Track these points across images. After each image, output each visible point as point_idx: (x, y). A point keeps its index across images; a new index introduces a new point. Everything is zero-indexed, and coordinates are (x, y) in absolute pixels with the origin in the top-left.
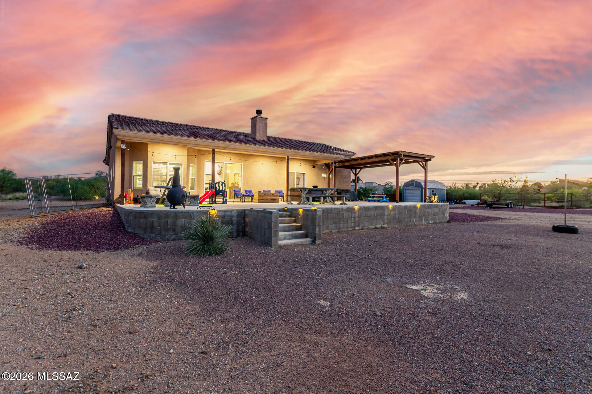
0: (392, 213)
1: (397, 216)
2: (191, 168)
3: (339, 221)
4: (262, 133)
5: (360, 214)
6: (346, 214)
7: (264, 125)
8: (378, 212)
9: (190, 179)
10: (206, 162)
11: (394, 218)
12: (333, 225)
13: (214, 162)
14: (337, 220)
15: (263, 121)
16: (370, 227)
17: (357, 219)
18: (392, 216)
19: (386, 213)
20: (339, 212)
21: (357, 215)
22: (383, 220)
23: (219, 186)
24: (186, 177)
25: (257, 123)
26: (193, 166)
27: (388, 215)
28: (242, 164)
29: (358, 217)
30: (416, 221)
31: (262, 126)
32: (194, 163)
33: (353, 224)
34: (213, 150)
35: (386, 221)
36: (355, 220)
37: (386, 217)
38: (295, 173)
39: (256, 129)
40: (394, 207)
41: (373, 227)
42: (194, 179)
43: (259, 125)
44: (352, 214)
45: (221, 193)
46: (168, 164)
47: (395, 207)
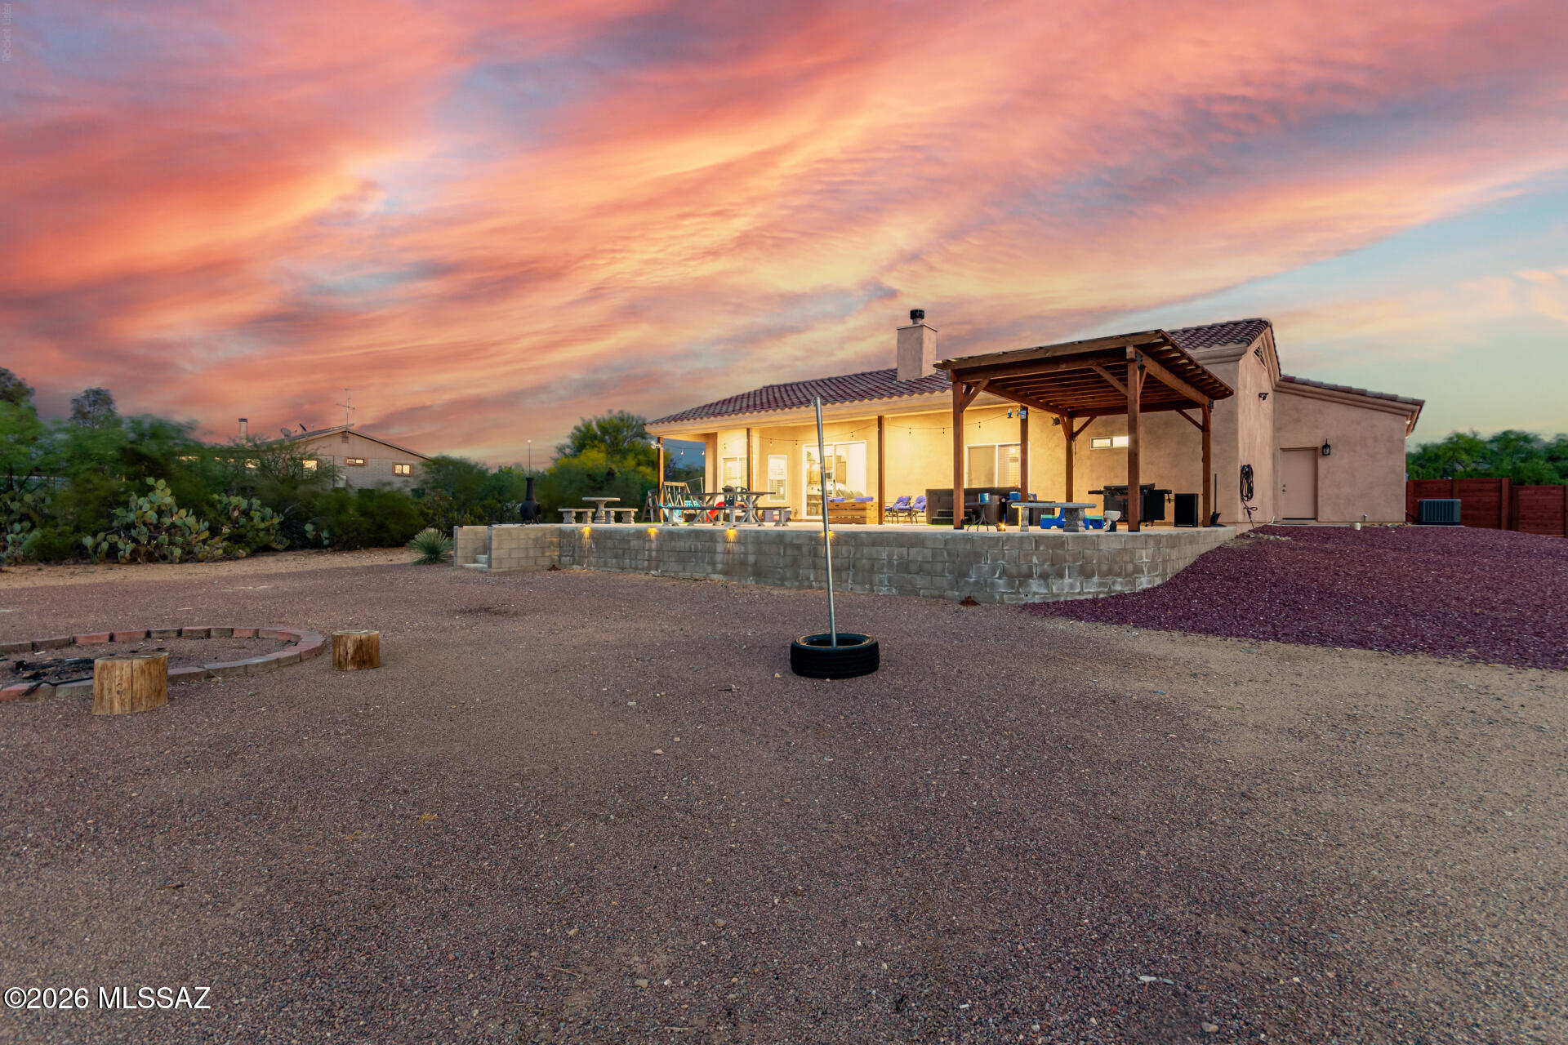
0: (737, 548)
1: (751, 559)
3: (624, 555)
5: (661, 545)
6: (634, 543)
8: (698, 544)
11: (743, 563)
12: (614, 561)
14: (621, 552)
16: (681, 574)
17: (654, 554)
18: (736, 556)
19: (720, 548)
20: (625, 537)
21: (654, 546)
22: (713, 564)
27: (724, 553)
29: (657, 551)
30: (816, 580)
33: (646, 562)
35: (719, 567)
36: (650, 555)
37: (719, 558)
40: (743, 535)
41: (687, 574)
44: (644, 543)
47: (746, 536)
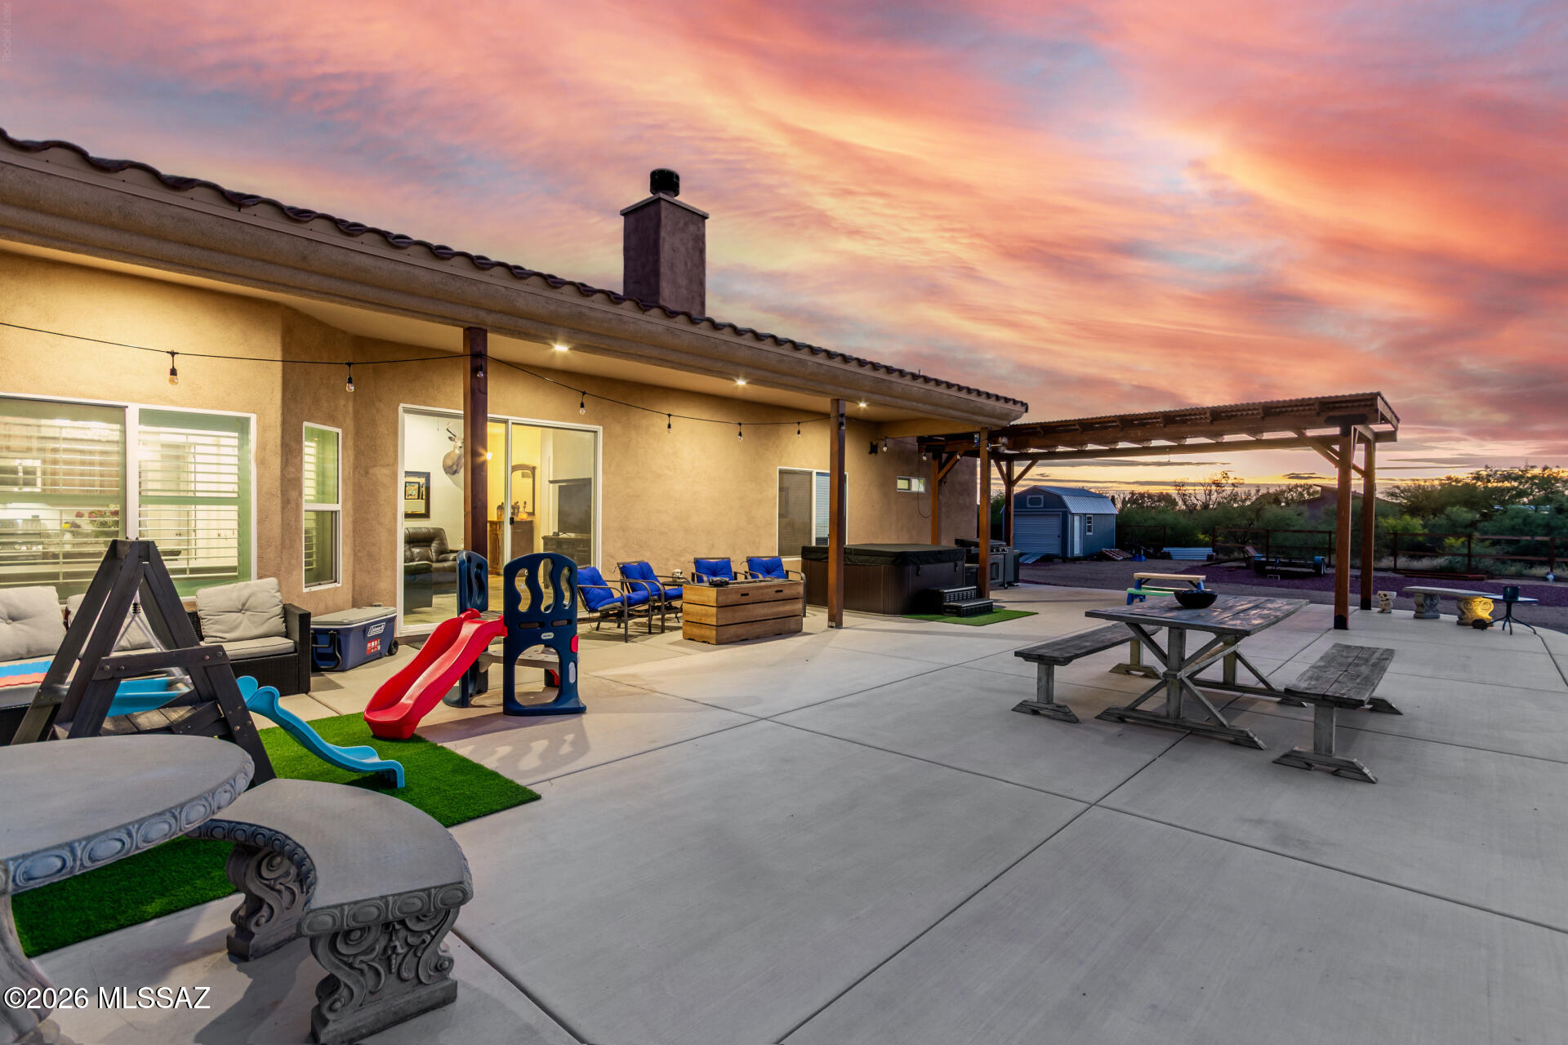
2: (310, 449)
4: (683, 281)
7: (690, 245)
9: (304, 515)
10: (407, 411)
13: (485, 419)
15: (686, 224)
23: (532, 582)
24: (276, 504)
25: (663, 234)
26: (322, 437)
28: (600, 429)
31: (682, 249)
32: (331, 419)
34: (475, 336)
38: (810, 473)
39: (657, 261)
42: (334, 513)
43: (670, 243)
45: (548, 636)
46: (132, 415)
